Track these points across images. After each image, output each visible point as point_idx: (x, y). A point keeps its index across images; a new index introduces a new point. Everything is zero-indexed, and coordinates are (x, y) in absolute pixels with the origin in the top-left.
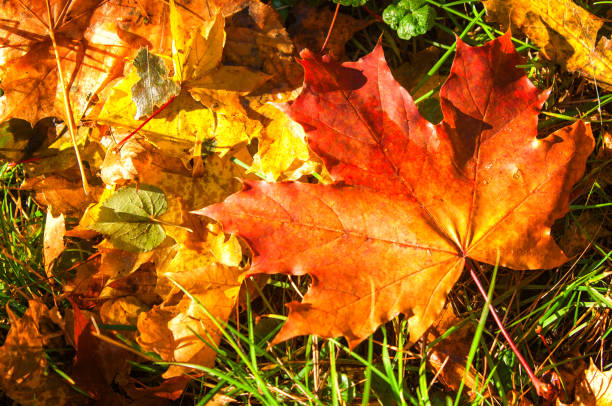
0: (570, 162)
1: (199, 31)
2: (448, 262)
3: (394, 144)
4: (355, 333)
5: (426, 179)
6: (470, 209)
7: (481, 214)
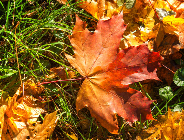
0: (106, 121)
1: (177, 30)
2: (85, 72)
3: (127, 72)
4: (72, 38)
5: (113, 77)
6: (100, 86)
7: (98, 89)
